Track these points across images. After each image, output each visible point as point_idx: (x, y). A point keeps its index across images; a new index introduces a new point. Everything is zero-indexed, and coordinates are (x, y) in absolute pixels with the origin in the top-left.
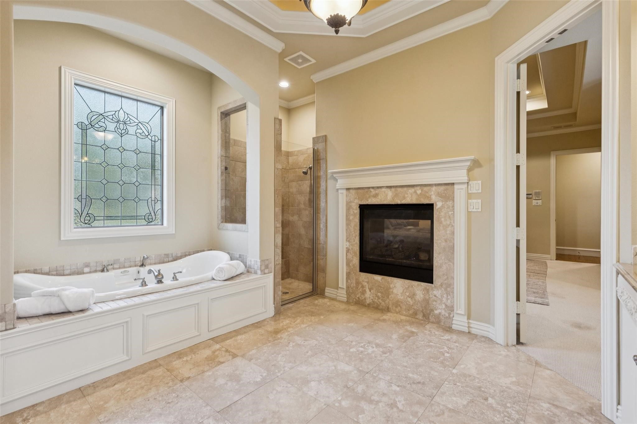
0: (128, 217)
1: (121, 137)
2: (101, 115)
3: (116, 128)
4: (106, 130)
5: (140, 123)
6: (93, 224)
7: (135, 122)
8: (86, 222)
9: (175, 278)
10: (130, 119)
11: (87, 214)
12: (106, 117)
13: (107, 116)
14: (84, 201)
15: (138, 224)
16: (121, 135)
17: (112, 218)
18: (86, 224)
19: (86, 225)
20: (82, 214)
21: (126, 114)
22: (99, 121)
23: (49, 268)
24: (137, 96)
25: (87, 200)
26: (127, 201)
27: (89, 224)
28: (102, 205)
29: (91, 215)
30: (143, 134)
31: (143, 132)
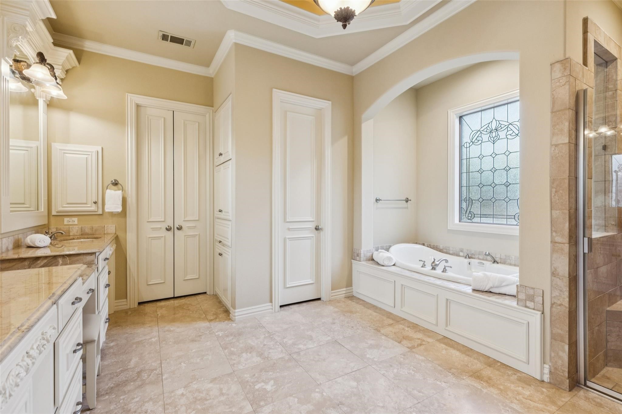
0: (499, 216)
1: (494, 144)
2: (479, 131)
3: (490, 137)
4: (483, 141)
5: (510, 124)
6: (473, 220)
7: (506, 126)
8: (469, 218)
9: (444, 271)
10: (501, 124)
11: (470, 212)
12: (481, 132)
13: (483, 131)
14: (468, 201)
15: (508, 223)
16: (493, 142)
17: (486, 216)
18: (469, 219)
19: (469, 221)
20: (466, 211)
21: (498, 122)
22: (478, 137)
23: (443, 247)
24: (507, 100)
25: (470, 201)
26: (498, 201)
27: (470, 220)
28: (479, 205)
29: (472, 213)
30: (514, 134)
31: (513, 132)
